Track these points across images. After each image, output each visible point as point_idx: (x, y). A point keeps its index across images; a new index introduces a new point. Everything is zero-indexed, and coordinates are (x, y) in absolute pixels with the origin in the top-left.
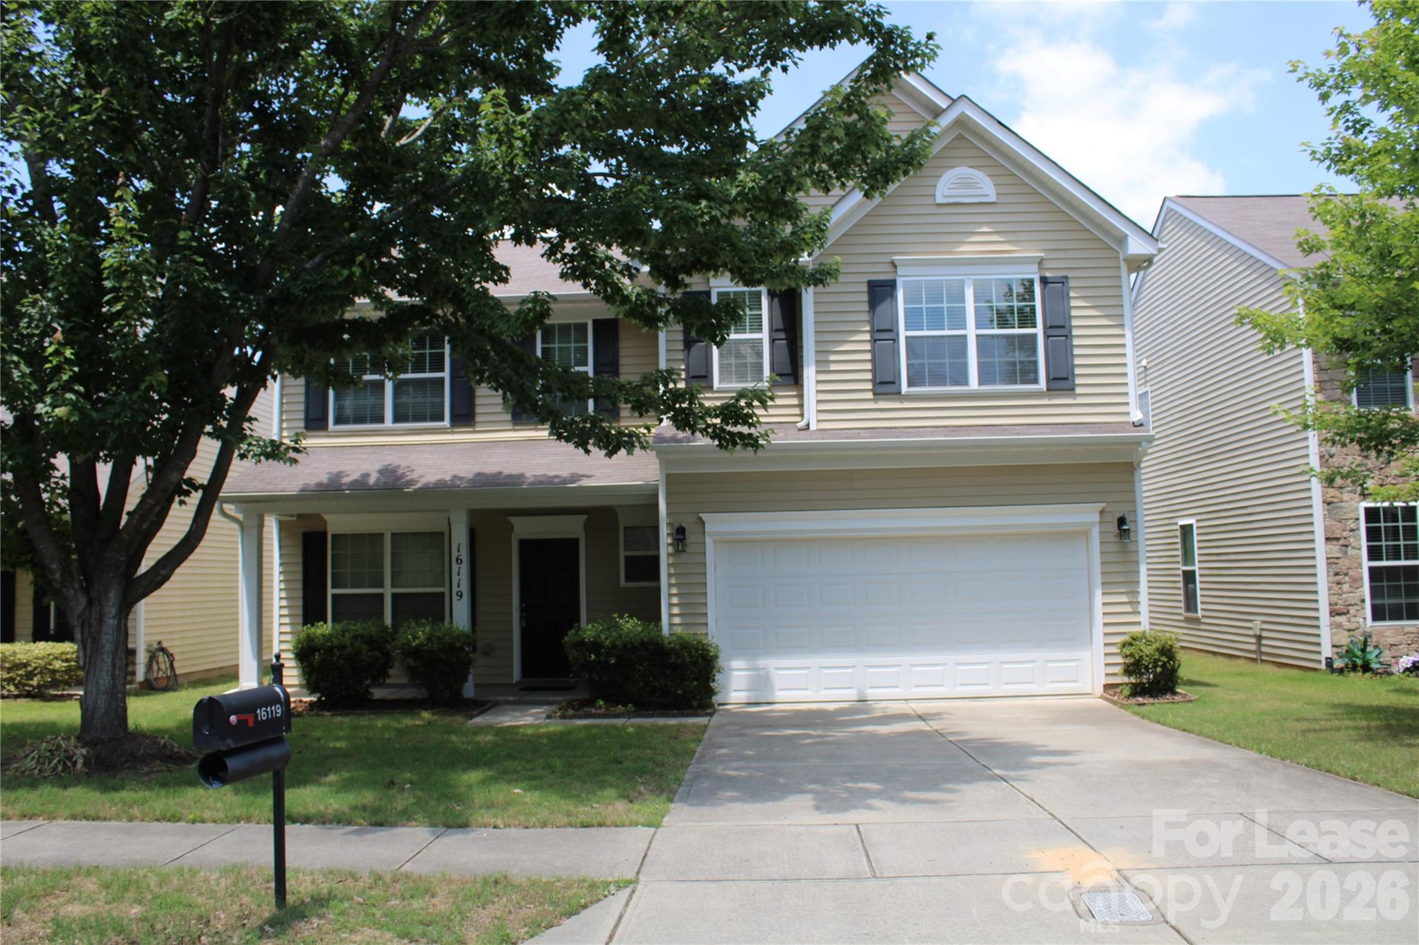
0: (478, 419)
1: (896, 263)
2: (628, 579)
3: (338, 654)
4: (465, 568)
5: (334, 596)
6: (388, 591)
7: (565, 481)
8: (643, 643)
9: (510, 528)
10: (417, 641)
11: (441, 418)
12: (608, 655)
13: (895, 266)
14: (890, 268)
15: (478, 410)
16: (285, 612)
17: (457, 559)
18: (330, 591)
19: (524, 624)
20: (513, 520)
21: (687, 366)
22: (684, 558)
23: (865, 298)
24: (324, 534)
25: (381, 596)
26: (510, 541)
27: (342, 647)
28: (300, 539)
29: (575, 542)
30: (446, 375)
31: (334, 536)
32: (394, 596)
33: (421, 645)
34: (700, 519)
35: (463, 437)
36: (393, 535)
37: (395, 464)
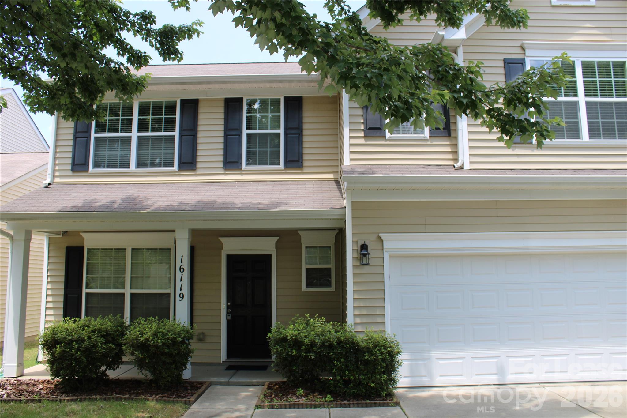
0: (199, 165)
1: (525, 46)
2: (308, 285)
3: (76, 346)
4: (186, 275)
5: (87, 294)
6: (128, 292)
7: (268, 207)
8: (339, 342)
9: (220, 247)
10: (144, 337)
11: (172, 165)
12: (308, 351)
13: (524, 50)
14: (519, 51)
15: (199, 159)
16: (50, 305)
17: (180, 268)
18: (85, 291)
19: (229, 318)
20: (222, 240)
21: (366, 120)
22: (366, 270)
23: (502, 71)
24: (83, 248)
25: (123, 294)
26: (220, 256)
27: (80, 340)
28: (64, 252)
29: (268, 258)
30: (176, 133)
31: (89, 250)
32: (132, 295)
33: (147, 340)
34: (380, 238)
35: (187, 178)
36: (133, 249)
37: (136, 195)
